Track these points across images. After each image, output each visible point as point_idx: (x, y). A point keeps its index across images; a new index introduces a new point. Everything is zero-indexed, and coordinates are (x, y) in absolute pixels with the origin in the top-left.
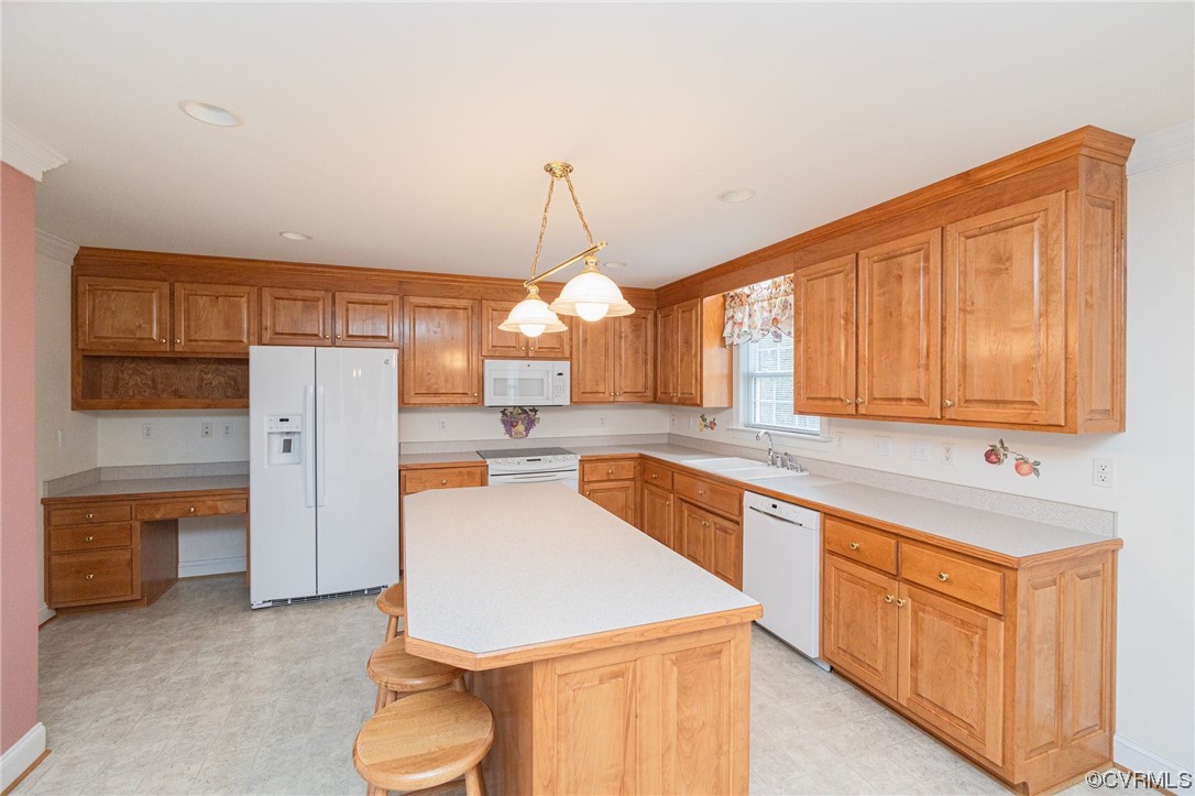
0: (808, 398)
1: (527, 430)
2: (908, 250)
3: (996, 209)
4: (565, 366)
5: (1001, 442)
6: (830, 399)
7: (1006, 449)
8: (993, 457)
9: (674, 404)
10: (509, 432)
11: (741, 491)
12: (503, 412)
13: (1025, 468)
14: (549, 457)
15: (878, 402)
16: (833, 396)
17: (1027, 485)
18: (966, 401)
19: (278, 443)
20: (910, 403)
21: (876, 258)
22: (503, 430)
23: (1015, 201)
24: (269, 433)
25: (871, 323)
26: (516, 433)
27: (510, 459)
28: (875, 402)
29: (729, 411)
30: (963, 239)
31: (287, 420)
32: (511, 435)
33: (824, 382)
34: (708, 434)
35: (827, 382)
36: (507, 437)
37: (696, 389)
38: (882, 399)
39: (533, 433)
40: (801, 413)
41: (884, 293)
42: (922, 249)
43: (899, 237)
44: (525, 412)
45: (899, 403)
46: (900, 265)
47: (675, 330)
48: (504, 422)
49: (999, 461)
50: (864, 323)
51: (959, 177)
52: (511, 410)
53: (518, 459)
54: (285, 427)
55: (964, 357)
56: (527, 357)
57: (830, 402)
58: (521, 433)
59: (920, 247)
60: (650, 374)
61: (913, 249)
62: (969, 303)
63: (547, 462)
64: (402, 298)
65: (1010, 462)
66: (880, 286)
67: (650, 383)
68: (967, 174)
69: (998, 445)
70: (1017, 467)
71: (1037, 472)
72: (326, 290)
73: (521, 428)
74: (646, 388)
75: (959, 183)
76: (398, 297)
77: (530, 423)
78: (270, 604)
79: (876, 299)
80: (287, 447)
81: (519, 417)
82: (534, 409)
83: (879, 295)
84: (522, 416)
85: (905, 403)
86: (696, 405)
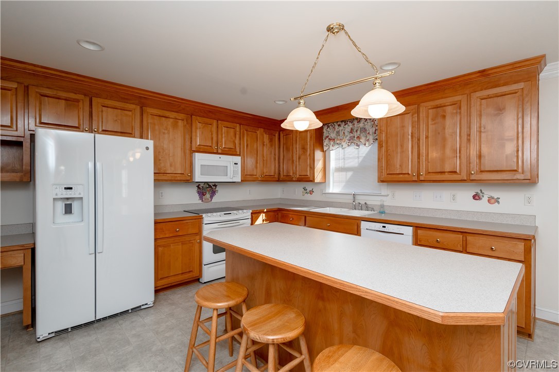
0: (388, 174)
1: (212, 197)
2: (449, 104)
3: (496, 87)
4: (238, 159)
5: (481, 190)
6: (402, 174)
7: (483, 193)
8: (477, 197)
9: (294, 181)
10: (201, 198)
11: (358, 221)
12: (198, 187)
13: (493, 201)
14: (235, 212)
15: (431, 174)
16: (404, 172)
17: (494, 208)
18: (482, 171)
19: (61, 206)
20: (450, 174)
21: (430, 107)
22: (198, 198)
23: (505, 84)
24: (54, 199)
25: (427, 137)
26: (205, 199)
27: (215, 214)
28: (430, 174)
29: (324, 184)
30: (479, 100)
31: (71, 188)
32: (202, 201)
33: (398, 166)
34: (308, 197)
35: (400, 166)
36: (200, 201)
37: (310, 173)
38: (432, 173)
39: (215, 199)
40: (383, 181)
41: (435, 124)
42: (457, 104)
43: (442, 98)
44: (210, 186)
45: (443, 174)
46: (444, 111)
47: (294, 142)
48: (198, 192)
49: (480, 199)
50: (423, 137)
51: (480, 72)
52: (202, 185)
53: (219, 214)
54: (69, 194)
55: (480, 152)
56: (217, 153)
57: (401, 176)
58: (208, 199)
59: (455, 103)
60: (277, 166)
61: (451, 103)
62: (482, 128)
63: (235, 215)
64: (141, 108)
65: (485, 199)
66: (433, 120)
67: (277, 171)
68: (484, 71)
69: (479, 192)
70: (489, 201)
71: (498, 202)
72: (85, 95)
73: (208, 196)
74: (275, 173)
75: (479, 74)
76: (139, 107)
77: (213, 193)
78: (53, 335)
79: (430, 126)
80: (68, 210)
81: (207, 189)
82: (215, 184)
83: (432, 124)
84: (209, 189)
85: (446, 174)
86: (311, 181)
